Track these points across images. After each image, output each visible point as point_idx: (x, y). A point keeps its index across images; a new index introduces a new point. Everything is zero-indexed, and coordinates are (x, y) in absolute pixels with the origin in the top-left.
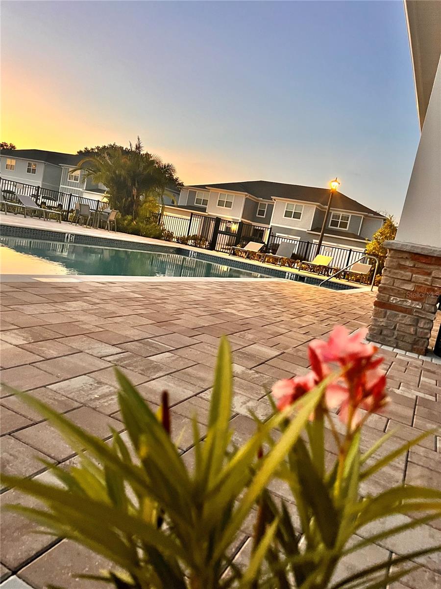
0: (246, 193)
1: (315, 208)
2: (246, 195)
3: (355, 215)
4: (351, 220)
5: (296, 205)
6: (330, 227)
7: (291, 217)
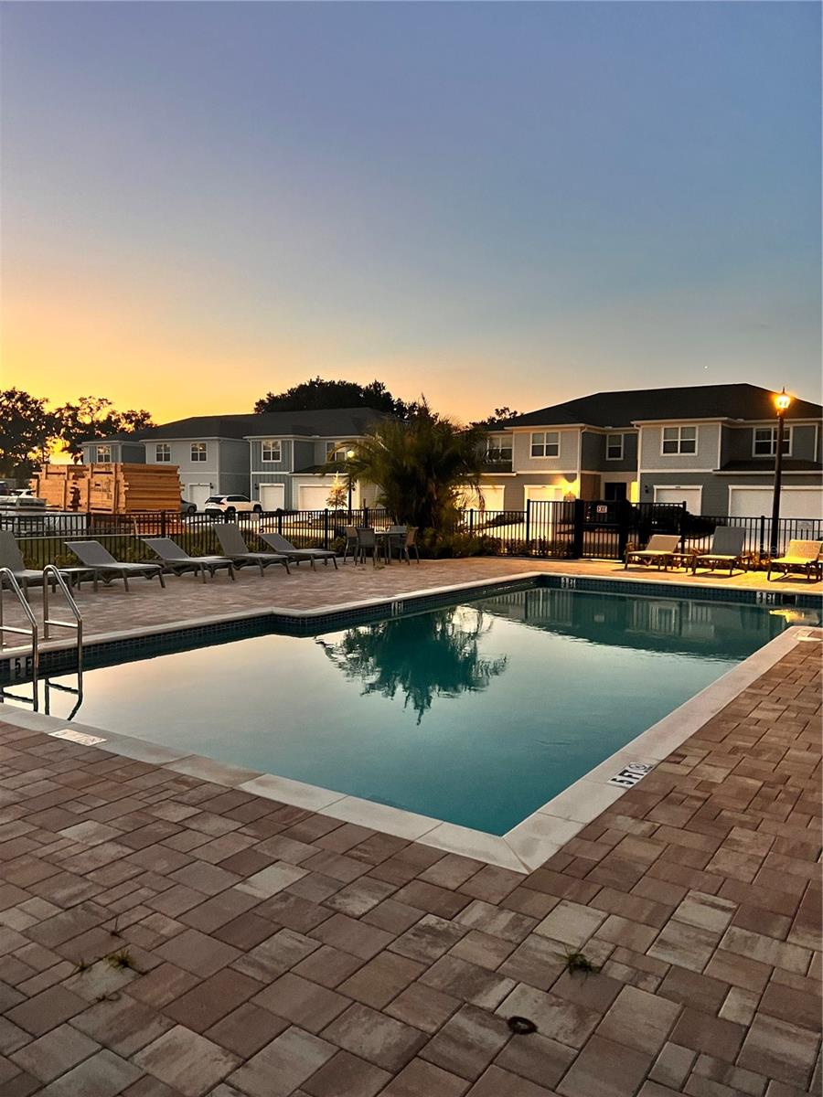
0: (583, 425)
1: (720, 428)
2: (582, 428)
3: (798, 425)
4: (794, 437)
5: (682, 428)
6: (754, 455)
7: (677, 452)
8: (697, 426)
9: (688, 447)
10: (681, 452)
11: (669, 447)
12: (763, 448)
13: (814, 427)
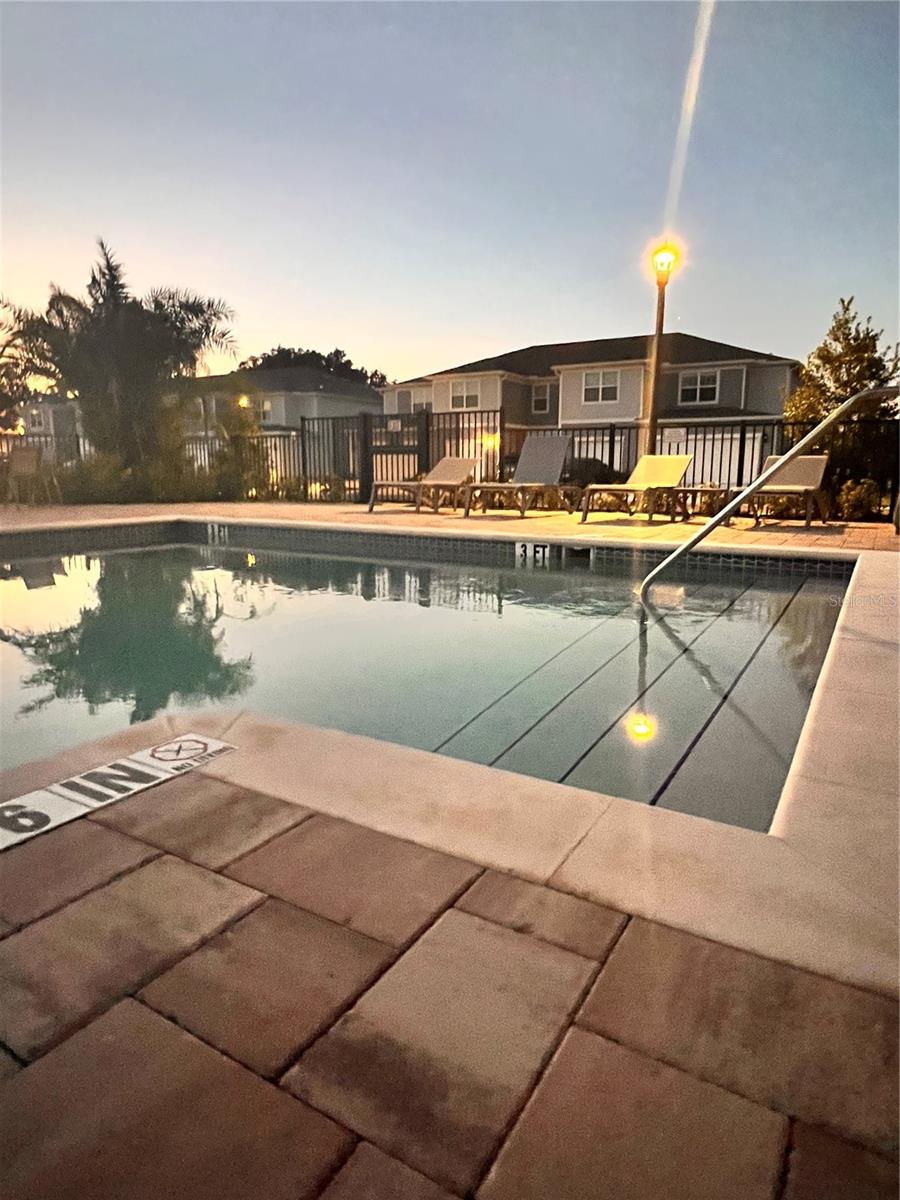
0: (500, 372)
1: (643, 372)
2: (502, 376)
3: (727, 368)
4: (721, 381)
5: (604, 374)
6: (680, 404)
7: (597, 400)
8: (619, 370)
9: (609, 393)
10: (603, 399)
11: (591, 395)
12: (689, 395)
13: (741, 371)
